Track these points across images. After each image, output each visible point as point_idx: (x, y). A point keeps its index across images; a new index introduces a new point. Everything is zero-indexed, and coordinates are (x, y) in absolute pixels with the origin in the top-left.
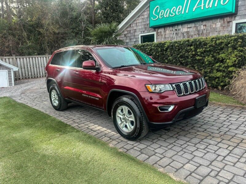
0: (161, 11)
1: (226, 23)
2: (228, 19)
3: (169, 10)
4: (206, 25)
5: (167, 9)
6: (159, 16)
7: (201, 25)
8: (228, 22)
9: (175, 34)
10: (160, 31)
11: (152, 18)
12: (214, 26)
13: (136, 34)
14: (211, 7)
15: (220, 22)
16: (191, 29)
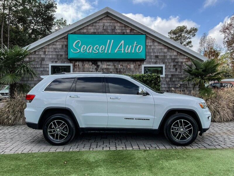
0: (83, 46)
1: (138, 66)
2: (139, 63)
3: (92, 47)
4: (122, 65)
5: (90, 46)
6: (80, 49)
7: (119, 64)
8: (139, 65)
9: (94, 68)
10: (77, 63)
11: (72, 50)
12: (129, 67)
13: (44, 63)
14: (129, 52)
15: (133, 64)
16: (110, 67)
